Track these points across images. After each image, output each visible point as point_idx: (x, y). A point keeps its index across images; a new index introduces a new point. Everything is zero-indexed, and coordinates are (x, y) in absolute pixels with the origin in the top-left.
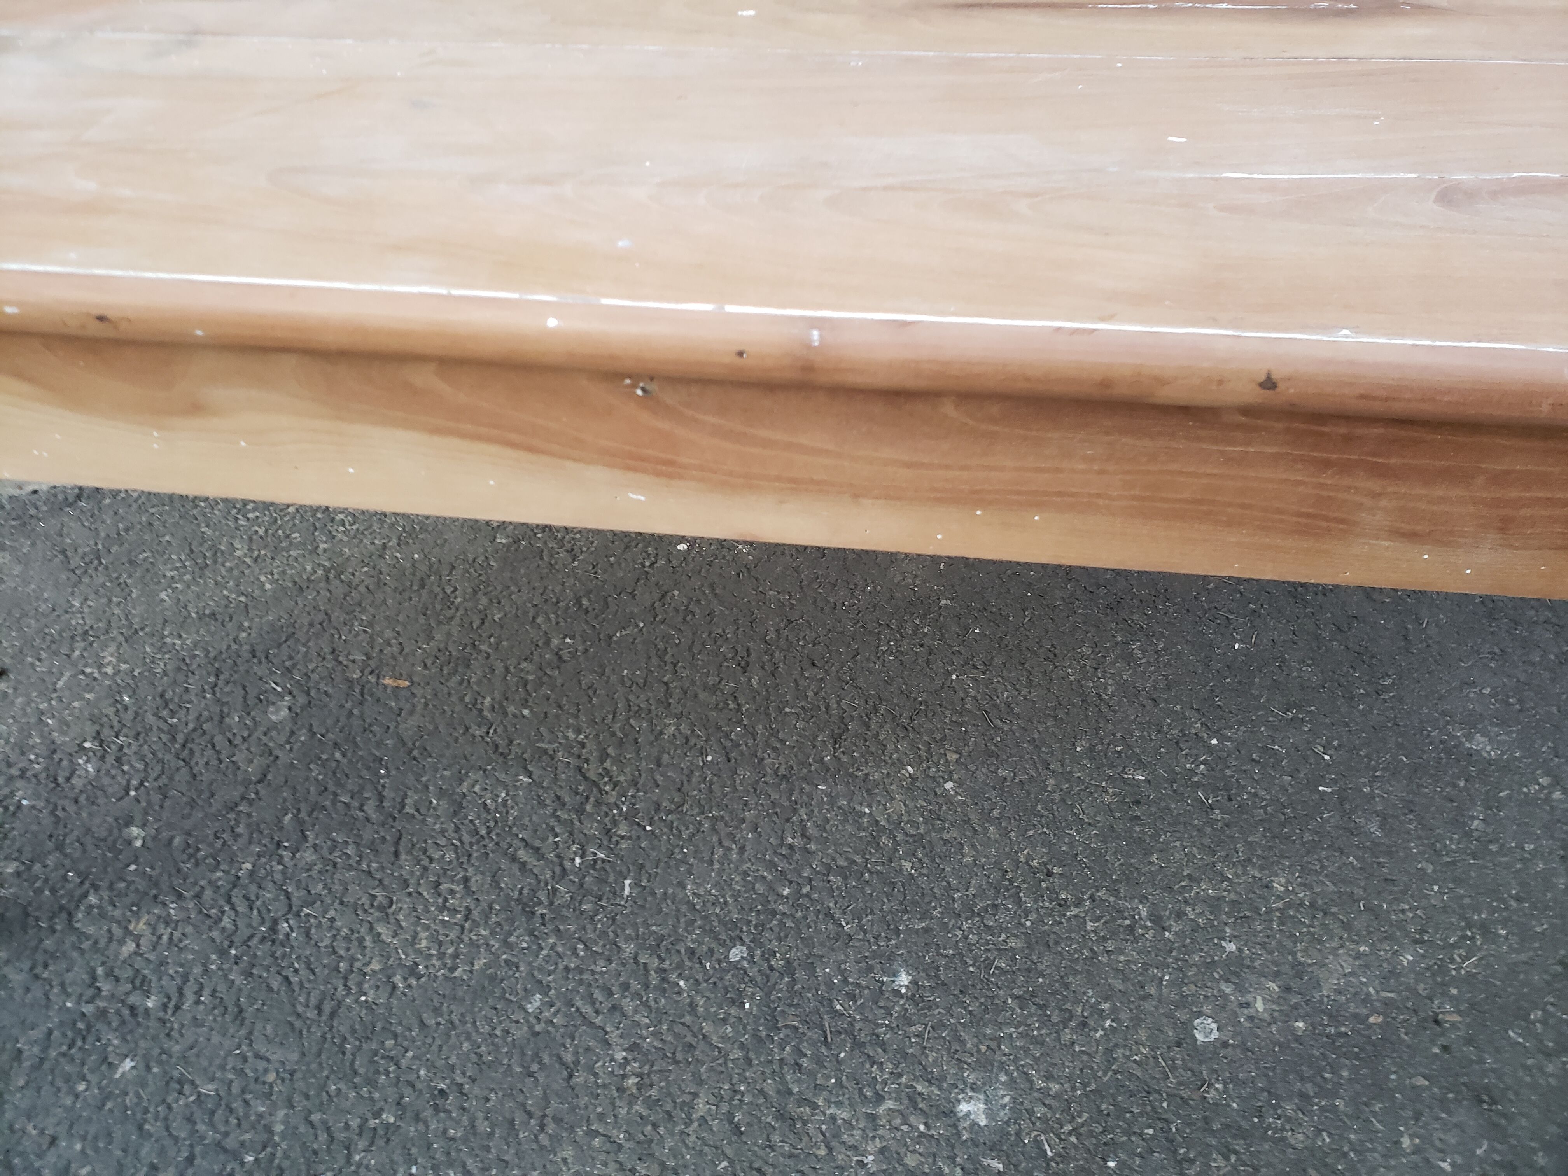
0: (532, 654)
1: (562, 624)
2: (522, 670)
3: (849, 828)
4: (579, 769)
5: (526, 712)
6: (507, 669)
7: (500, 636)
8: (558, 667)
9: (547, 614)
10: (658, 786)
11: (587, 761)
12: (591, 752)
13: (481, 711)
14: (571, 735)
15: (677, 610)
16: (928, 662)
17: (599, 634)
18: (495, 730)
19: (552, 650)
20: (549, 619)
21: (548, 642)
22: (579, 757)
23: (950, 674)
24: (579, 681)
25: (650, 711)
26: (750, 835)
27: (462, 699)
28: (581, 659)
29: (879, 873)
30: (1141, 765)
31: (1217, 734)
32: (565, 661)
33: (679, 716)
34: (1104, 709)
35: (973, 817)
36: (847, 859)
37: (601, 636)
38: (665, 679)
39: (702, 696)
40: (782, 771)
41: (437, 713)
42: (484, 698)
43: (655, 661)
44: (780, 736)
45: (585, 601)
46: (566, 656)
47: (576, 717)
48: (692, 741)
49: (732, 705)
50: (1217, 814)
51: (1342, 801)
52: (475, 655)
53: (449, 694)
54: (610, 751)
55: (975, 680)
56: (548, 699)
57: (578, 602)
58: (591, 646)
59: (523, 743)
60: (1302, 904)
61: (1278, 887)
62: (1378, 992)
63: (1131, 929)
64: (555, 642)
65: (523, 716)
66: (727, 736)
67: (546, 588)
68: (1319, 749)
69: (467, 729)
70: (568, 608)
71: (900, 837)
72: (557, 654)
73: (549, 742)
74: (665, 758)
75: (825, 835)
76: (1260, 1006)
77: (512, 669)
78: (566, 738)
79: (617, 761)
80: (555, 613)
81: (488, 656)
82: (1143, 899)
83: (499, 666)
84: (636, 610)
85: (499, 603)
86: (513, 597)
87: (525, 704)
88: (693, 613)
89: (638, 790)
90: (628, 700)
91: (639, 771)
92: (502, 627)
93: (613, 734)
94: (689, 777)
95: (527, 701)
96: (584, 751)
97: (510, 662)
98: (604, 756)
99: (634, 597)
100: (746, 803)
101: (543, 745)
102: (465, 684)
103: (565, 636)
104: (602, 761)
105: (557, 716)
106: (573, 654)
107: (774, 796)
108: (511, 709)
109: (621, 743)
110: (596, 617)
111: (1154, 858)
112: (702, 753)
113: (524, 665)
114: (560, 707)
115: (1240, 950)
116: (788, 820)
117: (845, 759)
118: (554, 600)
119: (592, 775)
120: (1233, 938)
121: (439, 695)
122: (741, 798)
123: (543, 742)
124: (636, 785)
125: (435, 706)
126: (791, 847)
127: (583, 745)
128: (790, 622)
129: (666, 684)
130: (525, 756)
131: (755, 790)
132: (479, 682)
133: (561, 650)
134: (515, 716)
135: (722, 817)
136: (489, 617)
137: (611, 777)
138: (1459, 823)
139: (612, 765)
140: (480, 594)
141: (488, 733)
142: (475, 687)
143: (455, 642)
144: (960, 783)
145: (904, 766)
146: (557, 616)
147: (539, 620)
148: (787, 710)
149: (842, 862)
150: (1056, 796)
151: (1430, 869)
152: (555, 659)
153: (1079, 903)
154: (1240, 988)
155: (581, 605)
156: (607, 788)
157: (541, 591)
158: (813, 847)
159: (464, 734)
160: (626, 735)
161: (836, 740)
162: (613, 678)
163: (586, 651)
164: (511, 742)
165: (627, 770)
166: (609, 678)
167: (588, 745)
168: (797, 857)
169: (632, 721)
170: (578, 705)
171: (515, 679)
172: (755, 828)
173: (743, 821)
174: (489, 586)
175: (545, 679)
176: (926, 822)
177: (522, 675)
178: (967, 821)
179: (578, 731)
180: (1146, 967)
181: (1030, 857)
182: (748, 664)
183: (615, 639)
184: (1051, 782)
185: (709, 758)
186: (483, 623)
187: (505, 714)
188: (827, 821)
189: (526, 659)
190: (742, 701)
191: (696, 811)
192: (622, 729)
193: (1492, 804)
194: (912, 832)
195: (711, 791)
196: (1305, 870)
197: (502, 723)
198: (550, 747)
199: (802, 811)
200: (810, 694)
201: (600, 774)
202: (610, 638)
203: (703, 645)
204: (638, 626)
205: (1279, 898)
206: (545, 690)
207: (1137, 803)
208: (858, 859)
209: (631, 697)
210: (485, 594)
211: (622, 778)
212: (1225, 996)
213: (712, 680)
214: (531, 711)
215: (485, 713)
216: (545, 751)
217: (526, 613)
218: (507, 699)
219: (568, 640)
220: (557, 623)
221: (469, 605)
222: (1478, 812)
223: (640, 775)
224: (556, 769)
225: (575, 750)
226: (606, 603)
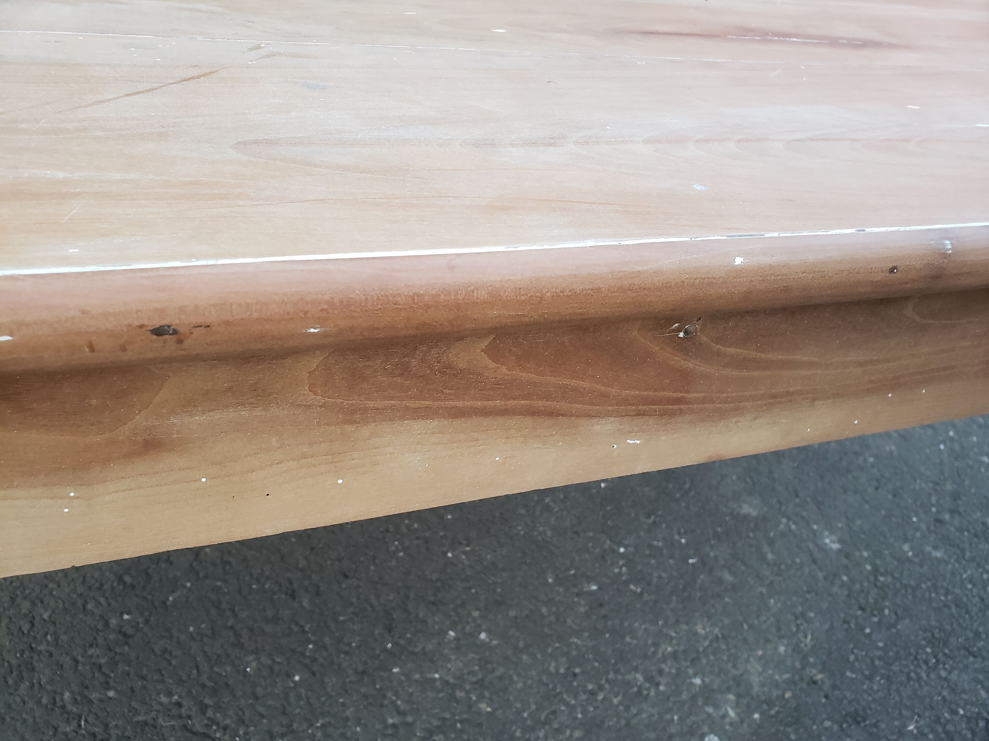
0: (95, 639)
1: (114, 603)
2: (91, 657)
3: (430, 694)
4: (185, 727)
5: (111, 694)
6: (76, 661)
7: (55, 633)
8: (127, 643)
9: (94, 599)
10: (263, 717)
11: (189, 717)
12: (190, 709)
13: (63, 707)
14: (164, 699)
15: (214, 564)
16: (427, 549)
17: (153, 602)
18: (86, 721)
19: (114, 630)
20: (100, 604)
21: (107, 624)
22: (180, 717)
23: (445, 554)
24: (152, 650)
25: (228, 656)
26: (358, 729)
27: (39, 703)
28: (146, 630)
29: (467, 720)
30: (590, 580)
31: (620, 544)
32: (131, 636)
33: (255, 652)
34: (552, 548)
35: (509, 653)
36: (439, 719)
37: (156, 603)
38: (229, 624)
39: (268, 629)
40: (361, 668)
41: (18, 725)
42: (62, 694)
43: (214, 611)
44: (346, 640)
45: (127, 579)
46: (130, 631)
47: (163, 681)
48: (276, 668)
49: (295, 629)
50: (646, 597)
51: (704, 564)
52: (36, 657)
53: (24, 702)
54: (208, 701)
55: (465, 553)
56: (128, 675)
57: (121, 580)
58: (150, 616)
59: (120, 723)
60: (717, 637)
61: (701, 631)
62: (780, 677)
63: (639, 692)
64: (114, 622)
65: (110, 699)
66: (303, 654)
67: (84, 578)
68: (677, 537)
69: (56, 729)
70: (113, 588)
71: (468, 687)
72: (120, 632)
73: (146, 713)
74: (259, 691)
75: (415, 706)
76: (732, 713)
77: (80, 658)
78: (161, 704)
79: (217, 708)
80: (103, 596)
81: (51, 655)
82: (636, 669)
83: (67, 661)
84: (178, 573)
85: (42, 602)
86: (54, 593)
87: (107, 686)
88: (229, 563)
89: (248, 727)
90: (204, 652)
91: (240, 709)
92: (54, 623)
93: (204, 686)
94: (287, 698)
95: (107, 683)
96: (183, 710)
97: (77, 653)
98: (203, 708)
99: (171, 563)
100: (343, 704)
101: (140, 718)
102: (36, 688)
103: (122, 614)
104: (203, 712)
105: (144, 687)
106: (136, 627)
107: (363, 690)
108: (94, 696)
109: (214, 692)
110: (144, 589)
111: (628, 639)
112: (290, 676)
113: (91, 651)
114: (143, 678)
115: (703, 681)
116: (382, 706)
117: (402, 642)
118: (97, 585)
119: (198, 728)
120: (695, 675)
121: (14, 706)
122: (337, 701)
123: (139, 714)
124: (243, 722)
125: (12, 718)
126: (394, 726)
127: (179, 705)
128: (312, 549)
129: (232, 628)
130: (126, 734)
131: (346, 691)
132: (51, 681)
133: (122, 627)
134: (101, 701)
135: (329, 723)
136: (37, 618)
137: (218, 724)
138: (763, 558)
139: (214, 713)
140: (19, 600)
141: (80, 726)
142: (49, 687)
143: (9, 651)
144: (489, 631)
145: (446, 633)
146: (107, 598)
147: (90, 606)
148: (341, 618)
149: (435, 723)
150: (552, 618)
151: (764, 591)
152: (121, 637)
153: (601, 688)
154: (716, 707)
155: (125, 583)
156: (218, 735)
157: (81, 580)
158: (410, 719)
159: (54, 735)
160: (216, 683)
161: (390, 629)
162: (183, 637)
163: (147, 621)
164: (106, 726)
165: (230, 713)
166: (178, 638)
167: (184, 703)
168: (402, 731)
169: (216, 669)
170: (160, 670)
171: (88, 667)
172: (358, 722)
173: (347, 719)
174: (24, 590)
175: (117, 658)
176: (481, 668)
177: (93, 660)
178: (506, 658)
179: (170, 694)
180: (661, 715)
181: (557, 669)
182: (294, 591)
183: (168, 603)
184: (544, 610)
185: (297, 678)
186: (32, 624)
187: (91, 702)
188: (411, 695)
189: (91, 646)
190: (302, 622)
191: (305, 726)
192: (210, 678)
193: (771, 543)
194: (474, 679)
195: (309, 704)
196: (710, 617)
197: (90, 711)
198: (148, 718)
199: (389, 694)
200: (354, 600)
201: (207, 725)
202: (165, 603)
203: (250, 586)
204: (185, 587)
205: (705, 638)
206: (122, 667)
207: (601, 605)
208: (447, 715)
209: (206, 648)
210: (25, 598)
211: (228, 721)
212: (709, 715)
213: (270, 613)
214: (116, 690)
215: (69, 707)
216: (145, 723)
217: (74, 604)
218: (87, 688)
219: (126, 617)
220: (109, 605)
221: (11, 612)
222: (766, 549)
223: (244, 713)
224: (163, 735)
225: (174, 711)
226: (147, 573)
